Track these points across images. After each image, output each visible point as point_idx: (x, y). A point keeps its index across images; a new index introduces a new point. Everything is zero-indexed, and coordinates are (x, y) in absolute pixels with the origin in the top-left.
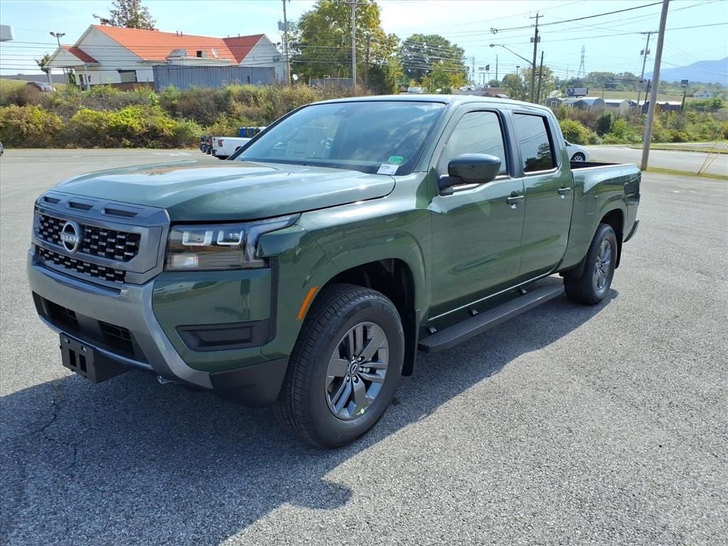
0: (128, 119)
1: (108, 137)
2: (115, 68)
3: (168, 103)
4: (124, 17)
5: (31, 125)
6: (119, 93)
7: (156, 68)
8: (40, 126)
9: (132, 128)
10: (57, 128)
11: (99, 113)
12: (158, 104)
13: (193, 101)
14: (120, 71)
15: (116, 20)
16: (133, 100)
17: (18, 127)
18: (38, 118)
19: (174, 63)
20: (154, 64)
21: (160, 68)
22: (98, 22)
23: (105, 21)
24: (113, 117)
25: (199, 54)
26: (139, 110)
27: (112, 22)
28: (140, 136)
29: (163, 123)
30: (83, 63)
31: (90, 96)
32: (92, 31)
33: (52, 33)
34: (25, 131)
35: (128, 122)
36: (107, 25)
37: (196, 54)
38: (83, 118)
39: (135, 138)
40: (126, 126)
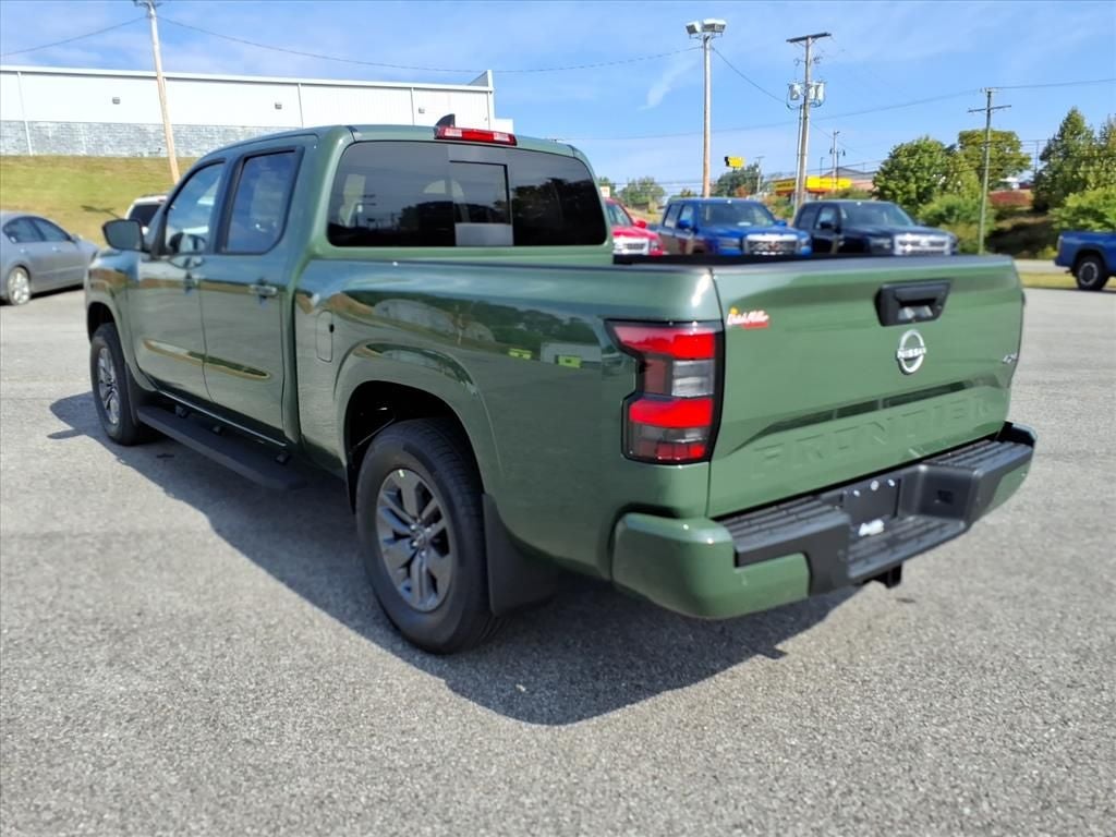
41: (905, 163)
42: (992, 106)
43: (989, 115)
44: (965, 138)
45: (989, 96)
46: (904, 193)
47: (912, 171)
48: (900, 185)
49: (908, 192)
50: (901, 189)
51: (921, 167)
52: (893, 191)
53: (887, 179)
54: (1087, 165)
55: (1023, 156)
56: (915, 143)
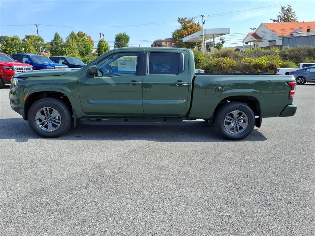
0: (262, 61)
1: (252, 68)
2: (267, 40)
3: (284, 54)
4: (283, 18)
5: (225, 64)
6: (263, 51)
7: (283, 39)
8: (228, 65)
9: (263, 65)
10: (234, 65)
11: (252, 59)
12: (279, 54)
13: (297, 52)
14: (269, 41)
15: (279, 19)
16: (268, 53)
17: (220, 65)
18: (228, 62)
19: (294, 35)
20: (283, 37)
21: (285, 38)
22: (272, 22)
23: (274, 21)
24: (257, 61)
25: (308, 30)
26: (268, 57)
27: (278, 21)
28: (265, 68)
29: (277, 62)
30: (255, 39)
31: (252, 52)
32: (262, 26)
33: (251, 29)
34: (222, 67)
35: (261, 62)
36: (276, 22)
37: (307, 30)
38: (245, 62)
39: (263, 69)
40: (260, 64)
41: (11, 43)
42: (38, 29)
43: (38, 32)
44: (28, 37)
45: (37, 27)
46: (13, 52)
47: (14, 45)
48: (11, 49)
49: (14, 52)
50: (12, 50)
51: (16, 44)
52: (9, 51)
53: (6, 47)
54: (65, 47)
55: (45, 44)
56: (13, 37)
